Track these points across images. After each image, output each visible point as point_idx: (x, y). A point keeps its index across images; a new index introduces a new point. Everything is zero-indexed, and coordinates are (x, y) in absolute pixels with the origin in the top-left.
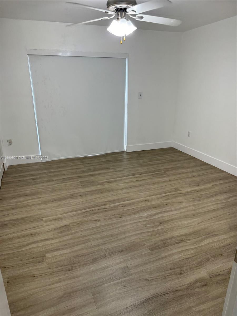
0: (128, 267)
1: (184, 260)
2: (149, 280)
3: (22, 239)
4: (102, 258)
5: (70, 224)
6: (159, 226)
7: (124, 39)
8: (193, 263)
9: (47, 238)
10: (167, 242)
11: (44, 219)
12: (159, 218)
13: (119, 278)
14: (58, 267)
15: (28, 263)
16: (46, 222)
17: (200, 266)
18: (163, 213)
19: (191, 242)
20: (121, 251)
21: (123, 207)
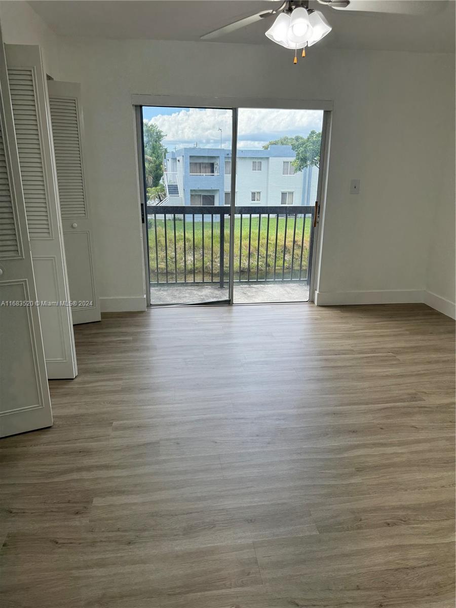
0: (256, 562)
1: (397, 570)
2: (298, 605)
3: (61, 457)
4: (205, 529)
5: (161, 442)
6: (352, 475)
7: (304, 54)
8: (421, 584)
9: (107, 462)
10: (363, 518)
11: (115, 423)
12: (359, 456)
13: (231, 584)
14: (109, 531)
15: (55, 512)
16: (116, 429)
17: (437, 594)
18: (368, 447)
19: (424, 528)
20: (251, 520)
21: (280, 420)
